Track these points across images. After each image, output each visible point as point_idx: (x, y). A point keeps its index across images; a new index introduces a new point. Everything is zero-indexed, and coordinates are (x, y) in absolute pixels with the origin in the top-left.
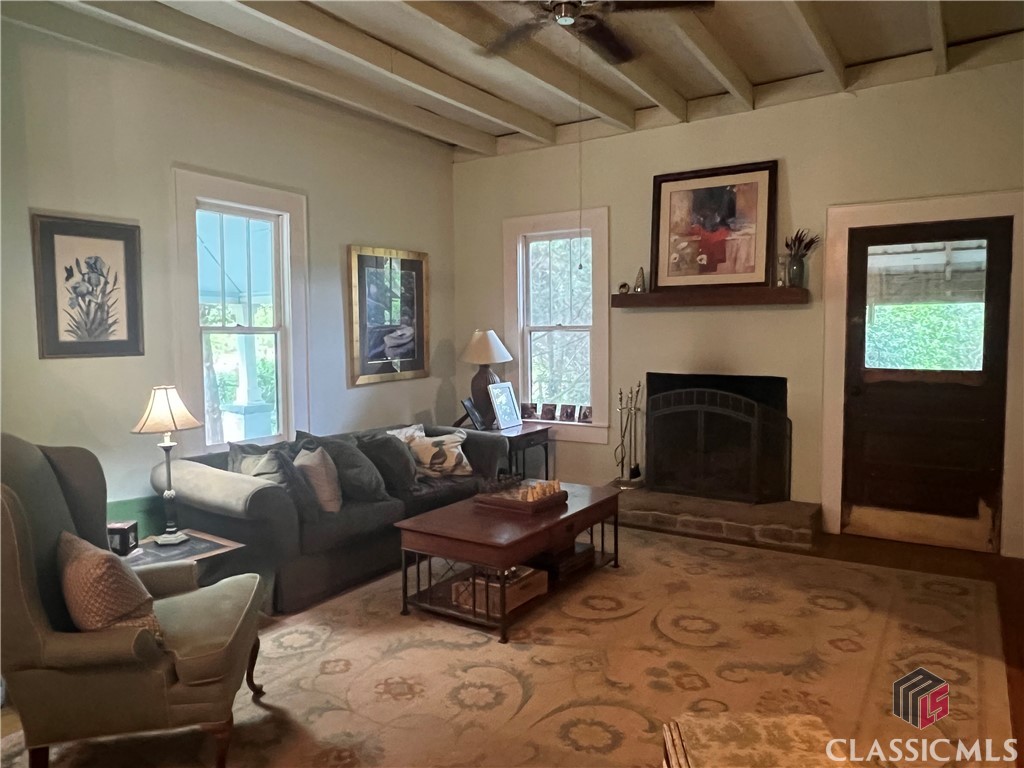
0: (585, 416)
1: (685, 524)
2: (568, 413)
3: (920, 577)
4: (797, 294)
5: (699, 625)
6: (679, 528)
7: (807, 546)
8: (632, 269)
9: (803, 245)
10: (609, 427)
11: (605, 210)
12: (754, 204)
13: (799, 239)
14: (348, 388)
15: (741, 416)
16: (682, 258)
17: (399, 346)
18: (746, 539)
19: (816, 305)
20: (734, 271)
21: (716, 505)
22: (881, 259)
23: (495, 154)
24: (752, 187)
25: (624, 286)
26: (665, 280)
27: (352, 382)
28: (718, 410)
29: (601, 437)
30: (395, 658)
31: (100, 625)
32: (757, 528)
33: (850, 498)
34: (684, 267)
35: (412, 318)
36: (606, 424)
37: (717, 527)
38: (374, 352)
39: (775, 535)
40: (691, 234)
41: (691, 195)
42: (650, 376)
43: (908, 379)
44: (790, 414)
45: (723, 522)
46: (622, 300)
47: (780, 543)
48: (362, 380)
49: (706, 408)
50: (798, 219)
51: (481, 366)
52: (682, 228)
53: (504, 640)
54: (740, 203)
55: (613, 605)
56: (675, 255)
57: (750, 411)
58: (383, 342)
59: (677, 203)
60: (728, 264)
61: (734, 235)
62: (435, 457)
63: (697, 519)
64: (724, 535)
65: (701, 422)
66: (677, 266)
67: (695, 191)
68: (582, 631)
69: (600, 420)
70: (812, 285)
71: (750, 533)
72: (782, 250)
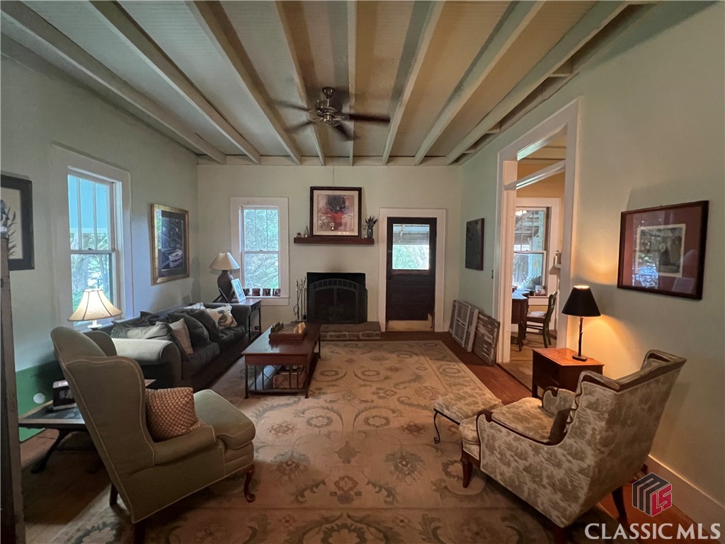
0: (276, 293)
1: (331, 336)
2: (267, 292)
3: (422, 342)
4: (370, 241)
5: (371, 373)
6: (328, 338)
7: (379, 338)
8: (302, 227)
9: (372, 222)
10: (289, 298)
11: (286, 199)
12: (353, 205)
13: (370, 220)
14: (152, 285)
15: (352, 289)
16: (323, 223)
17: (176, 261)
18: (356, 338)
19: (376, 244)
20: (345, 231)
21: (343, 327)
22: (397, 228)
23: (225, 163)
24: (353, 197)
25: (299, 234)
26: (316, 232)
27: (154, 282)
28: (342, 287)
29: (285, 302)
30: (265, 417)
31: (184, 431)
32: (360, 334)
33: (388, 318)
34: (324, 227)
35: (181, 245)
36: (288, 296)
37: (345, 336)
38: (165, 264)
39: (368, 335)
40: (327, 213)
41: (326, 197)
42: (308, 273)
43: (406, 273)
44: (366, 287)
45: (347, 333)
46: (299, 240)
47: (369, 338)
48: (159, 280)
49: (338, 287)
50: (369, 212)
51: (223, 271)
52: (323, 210)
53: (307, 397)
54: (347, 204)
55: (334, 373)
56: (320, 222)
57: (355, 287)
58: (168, 259)
59: (321, 199)
60: (342, 228)
61: (345, 216)
62: (221, 319)
63: (336, 334)
64: (348, 338)
65: (335, 293)
66: (322, 227)
67: (328, 196)
68: (333, 386)
69: (284, 294)
70: (374, 237)
71: (358, 336)
72: (364, 223)
